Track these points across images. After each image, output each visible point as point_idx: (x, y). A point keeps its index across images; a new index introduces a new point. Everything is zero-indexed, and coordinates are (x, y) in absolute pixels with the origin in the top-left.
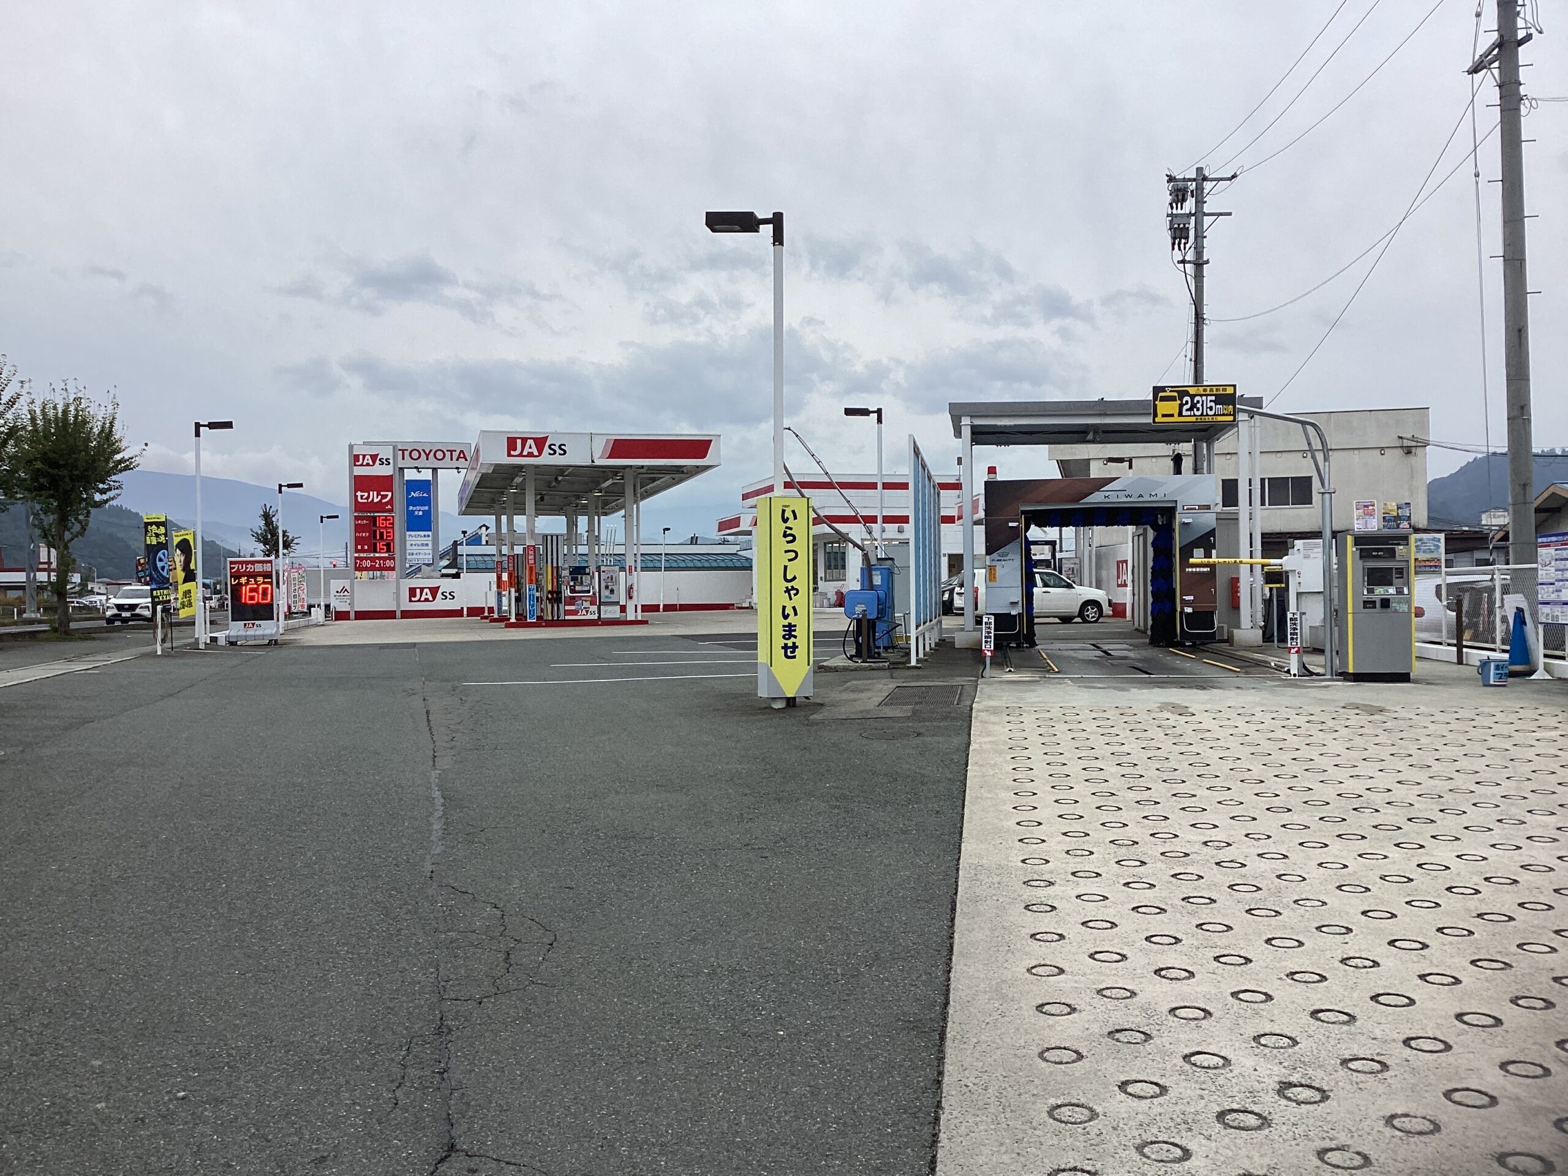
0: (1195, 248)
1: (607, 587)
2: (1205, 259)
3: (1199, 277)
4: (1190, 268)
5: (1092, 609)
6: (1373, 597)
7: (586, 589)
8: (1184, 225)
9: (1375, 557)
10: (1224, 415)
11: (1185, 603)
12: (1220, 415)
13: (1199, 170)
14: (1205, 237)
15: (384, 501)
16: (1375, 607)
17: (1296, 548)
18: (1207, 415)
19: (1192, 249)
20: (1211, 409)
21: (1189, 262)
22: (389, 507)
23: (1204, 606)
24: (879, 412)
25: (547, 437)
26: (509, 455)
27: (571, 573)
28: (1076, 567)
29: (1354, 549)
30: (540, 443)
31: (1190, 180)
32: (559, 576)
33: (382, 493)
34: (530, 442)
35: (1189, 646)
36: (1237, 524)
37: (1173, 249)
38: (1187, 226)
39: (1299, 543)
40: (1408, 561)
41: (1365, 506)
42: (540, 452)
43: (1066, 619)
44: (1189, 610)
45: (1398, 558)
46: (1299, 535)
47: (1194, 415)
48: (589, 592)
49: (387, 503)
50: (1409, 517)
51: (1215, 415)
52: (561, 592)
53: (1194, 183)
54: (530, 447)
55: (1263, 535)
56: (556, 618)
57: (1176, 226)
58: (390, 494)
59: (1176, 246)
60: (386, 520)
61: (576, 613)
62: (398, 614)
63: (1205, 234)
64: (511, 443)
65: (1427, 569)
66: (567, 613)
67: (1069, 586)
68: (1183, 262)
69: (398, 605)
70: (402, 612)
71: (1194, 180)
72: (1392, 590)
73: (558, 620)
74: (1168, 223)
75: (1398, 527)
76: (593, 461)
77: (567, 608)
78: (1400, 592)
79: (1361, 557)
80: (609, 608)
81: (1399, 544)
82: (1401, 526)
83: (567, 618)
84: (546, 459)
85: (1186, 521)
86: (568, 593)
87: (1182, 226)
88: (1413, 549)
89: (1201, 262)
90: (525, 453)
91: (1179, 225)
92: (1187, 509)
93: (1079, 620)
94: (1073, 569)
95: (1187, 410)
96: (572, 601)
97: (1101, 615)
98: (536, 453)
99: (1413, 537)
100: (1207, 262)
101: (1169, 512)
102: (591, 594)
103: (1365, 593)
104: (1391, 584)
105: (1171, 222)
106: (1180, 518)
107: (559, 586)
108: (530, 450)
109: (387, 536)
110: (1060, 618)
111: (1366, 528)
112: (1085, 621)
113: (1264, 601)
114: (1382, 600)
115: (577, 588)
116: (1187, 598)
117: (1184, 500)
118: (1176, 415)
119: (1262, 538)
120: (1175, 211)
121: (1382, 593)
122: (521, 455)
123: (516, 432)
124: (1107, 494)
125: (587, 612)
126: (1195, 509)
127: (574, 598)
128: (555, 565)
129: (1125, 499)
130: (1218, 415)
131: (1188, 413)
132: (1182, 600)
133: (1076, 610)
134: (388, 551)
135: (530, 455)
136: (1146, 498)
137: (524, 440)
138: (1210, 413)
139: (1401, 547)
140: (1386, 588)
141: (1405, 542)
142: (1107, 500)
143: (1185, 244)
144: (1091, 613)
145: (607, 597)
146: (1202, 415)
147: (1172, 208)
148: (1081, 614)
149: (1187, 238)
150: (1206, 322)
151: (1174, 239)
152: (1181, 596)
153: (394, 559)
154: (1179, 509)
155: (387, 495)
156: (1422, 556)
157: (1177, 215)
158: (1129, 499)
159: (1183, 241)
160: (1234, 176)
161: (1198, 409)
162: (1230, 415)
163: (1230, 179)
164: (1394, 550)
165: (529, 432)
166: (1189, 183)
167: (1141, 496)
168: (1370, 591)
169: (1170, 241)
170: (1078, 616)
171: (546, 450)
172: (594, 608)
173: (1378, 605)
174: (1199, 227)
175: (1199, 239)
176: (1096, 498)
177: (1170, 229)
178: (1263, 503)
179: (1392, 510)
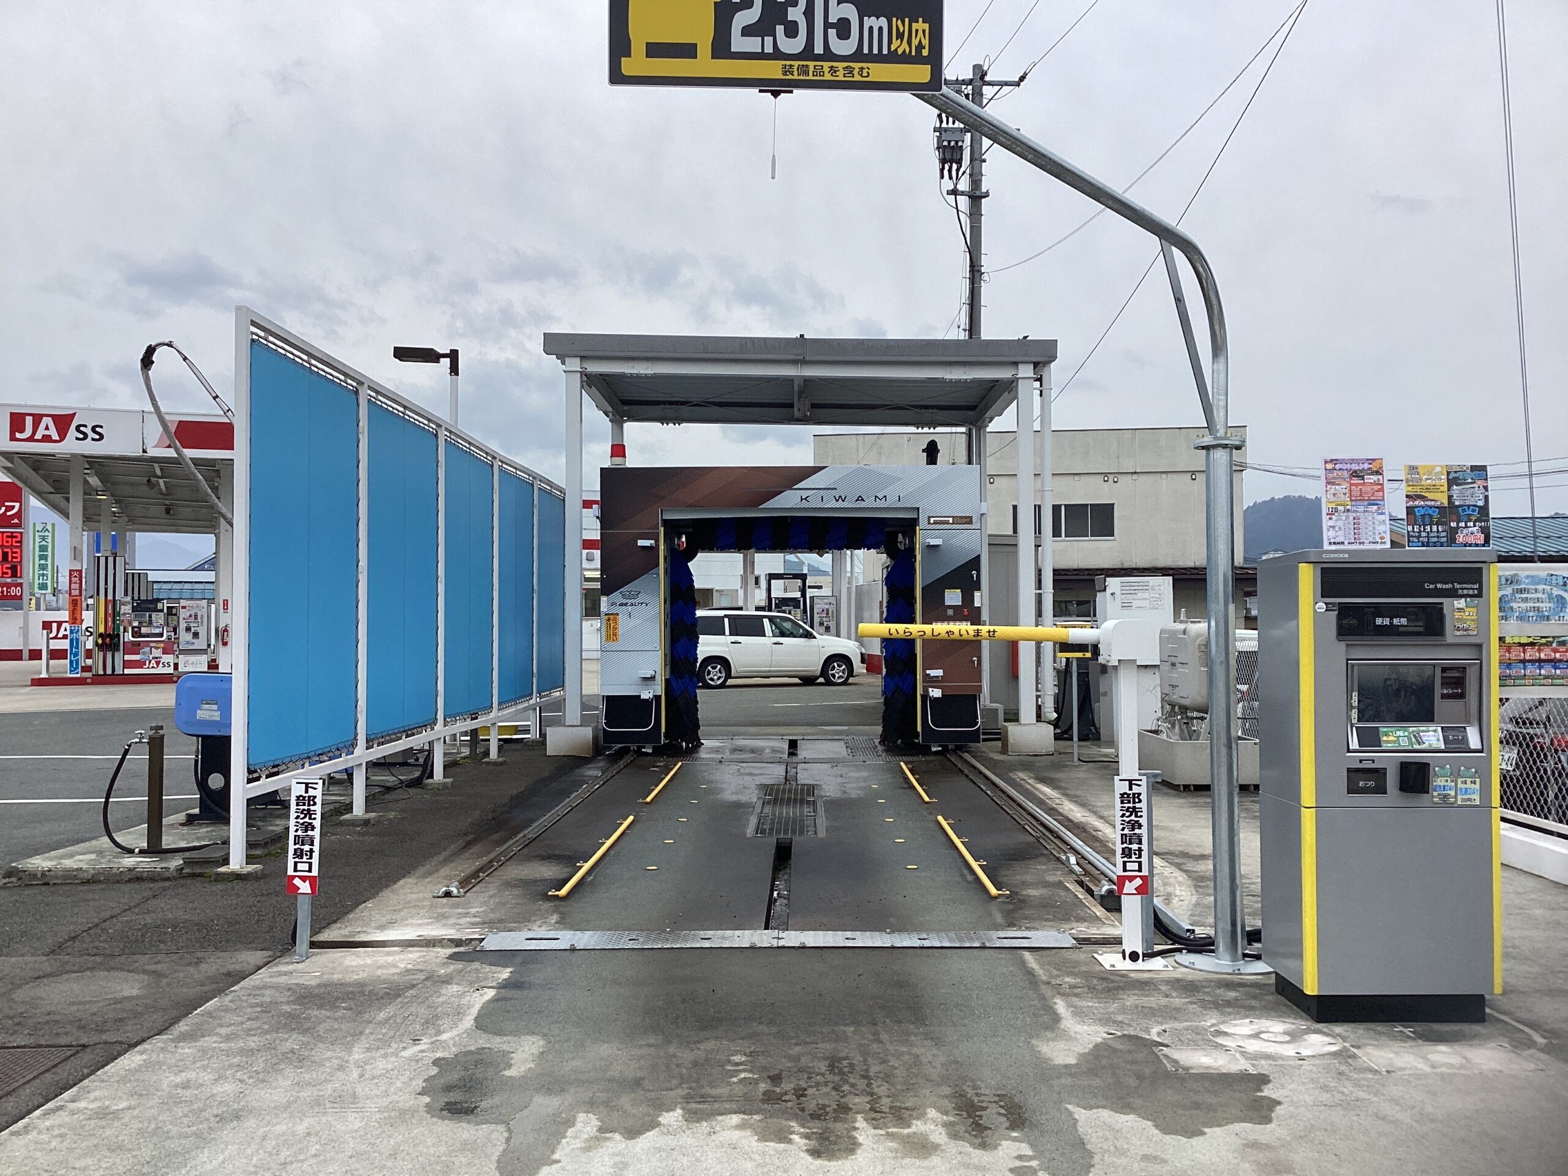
0: (971, 175)
1: (188, 629)
2: (984, 190)
3: (975, 214)
4: (963, 202)
5: (839, 666)
6: (1376, 758)
7: (157, 631)
8: (957, 142)
9: (1382, 631)
10: (893, 58)
11: (930, 681)
12: (880, 59)
13: (977, 68)
14: (984, 161)
15: (9, 513)
16: (1381, 790)
17: (1109, 591)
18: (828, 55)
19: (967, 176)
20: (843, 28)
21: (963, 193)
22: (16, 521)
23: (960, 686)
24: (453, 355)
25: (75, 414)
26: (13, 438)
27: (134, 609)
28: (832, 608)
29: (1321, 606)
30: (63, 422)
31: (964, 82)
32: (115, 613)
33: (7, 504)
34: (46, 421)
35: (937, 753)
36: (1016, 553)
37: (942, 177)
38: (960, 144)
39: (1113, 583)
40: (1479, 646)
41: (1355, 474)
42: (62, 436)
43: (808, 681)
44: (936, 693)
45: (1451, 635)
46: (1111, 572)
47: (777, 54)
48: (161, 635)
49: (13, 517)
50: (1484, 510)
51: (858, 56)
52: (118, 636)
53: (970, 87)
54: (47, 428)
55: (1056, 572)
56: (109, 671)
57: (945, 143)
58: (17, 505)
59: (946, 172)
60: (12, 537)
61: (140, 664)
62: (26, 654)
63: (983, 157)
64: (17, 422)
65: (1531, 670)
66: (127, 664)
67: (808, 635)
68: (954, 192)
69: (26, 643)
70: (30, 651)
71: (970, 82)
72: (1432, 736)
73: (113, 674)
74: (936, 139)
75: (1452, 541)
76: (144, 451)
77: (127, 657)
78: (1455, 743)
79: (1343, 632)
80: (192, 658)
81: (1454, 594)
82: (1460, 538)
83: (127, 671)
84: (71, 445)
85: (933, 542)
86: (129, 637)
87: (952, 144)
88: (1495, 612)
89: (978, 193)
90: (38, 436)
91: (949, 142)
92: (935, 523)
93: (821, 680)
94: (828, 610)
95: (747, 31)
96: (135, 648)
97: (851, 673)
98: (56, 437)
99: (1496, 572)
100: (987, 195)
101: (909, 526)
102: (164, 638)
103: (1354, 744)
104: (1426, 716)
105: (939, 138)
106: (925, 537)
107: (116, 627)
108: (47, 433)
109: (13, 558)
110: (800, 678)
111: (1357, 540)
112: (829, 683)
113: (1058, 672)
114: (1405, 766)
115: (144, 630)
116: (933, 673)
117: (930, 507)
118: (705, 49)
119: (1054, 575)
120: (944, 125)
121: (1404, 743)
122: (31, 439)
123: (25, 406)
124: (805, 494)
125: (158, 663)
126: (947, 523)
127: (139, 644)
128: (110, 597)
129: (833, 504)
130: (871, 58)
131: (752, 44)
132: (926, 677)
133: (817, 668)
134: (14, 575)
135: (47, 439)
136: (869, 503)
137: (37, 419)
138: (840, 47)
139: (1460, 603)
140: (1413, 728)
141: (1471, 588)
142: (805, 504)
143: (958, 170)
144: (838, 672)
145: (188, 643)
146: (807, 53)
147: (941, 122)
148: (824, 672)
149: (959, 162)
150: (985, 277)
151: (943, 161)
152: (924, 670)
153: (21, 585)
154: (923, 522)
155: (13, 507)
156: (1517, 631)
157: (946, 130)
158: (840, 504)
159: (955, 166)
160: (1022, 78)
161: (792, 30)
162: (916, 59)
163: (1018, 84)
164: (1438, 610)
165: (46, 407)
166: (964, 87)
167: (860, 499)
168: (1369, 739)
169: (937, 165)
170: (821, 676)
171: (72, 433)
172: (169, 658)
173: (1392, 780)
174: (976, 147)
175: (977, 163)
176: (788, 501)
177: (938, 148)
178: (1056, 533)
179: (1435, 488)
